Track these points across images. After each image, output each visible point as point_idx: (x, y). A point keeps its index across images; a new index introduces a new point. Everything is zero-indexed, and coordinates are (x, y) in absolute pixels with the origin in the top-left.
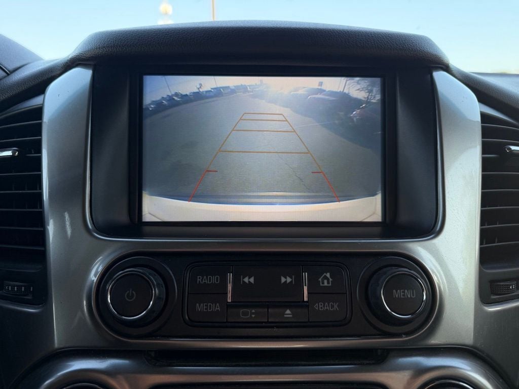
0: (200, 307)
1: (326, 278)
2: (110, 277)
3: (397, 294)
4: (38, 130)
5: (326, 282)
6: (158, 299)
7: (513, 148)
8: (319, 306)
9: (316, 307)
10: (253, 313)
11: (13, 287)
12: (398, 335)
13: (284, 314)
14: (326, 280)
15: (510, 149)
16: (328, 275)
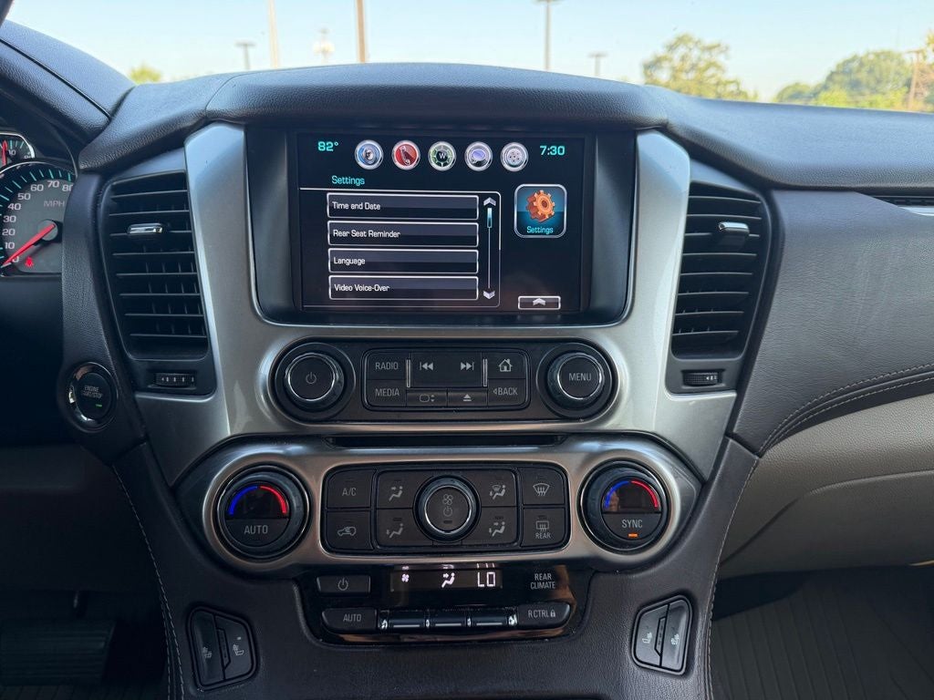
0: (380, 392)
1: (505, 364)
2: (289, 361)
3: (573, 377)
4: (184, 201)
5: (505, 367)
6: (338, 382)
7: (727, 225)
8: (499, 391)
9: (495, 391)
10: (432, 398)
11: (171, 378)
12: (577, 419)
13: (463, 398)
14: (506, 367)
15: (722, 226)
16: (508, 361)
